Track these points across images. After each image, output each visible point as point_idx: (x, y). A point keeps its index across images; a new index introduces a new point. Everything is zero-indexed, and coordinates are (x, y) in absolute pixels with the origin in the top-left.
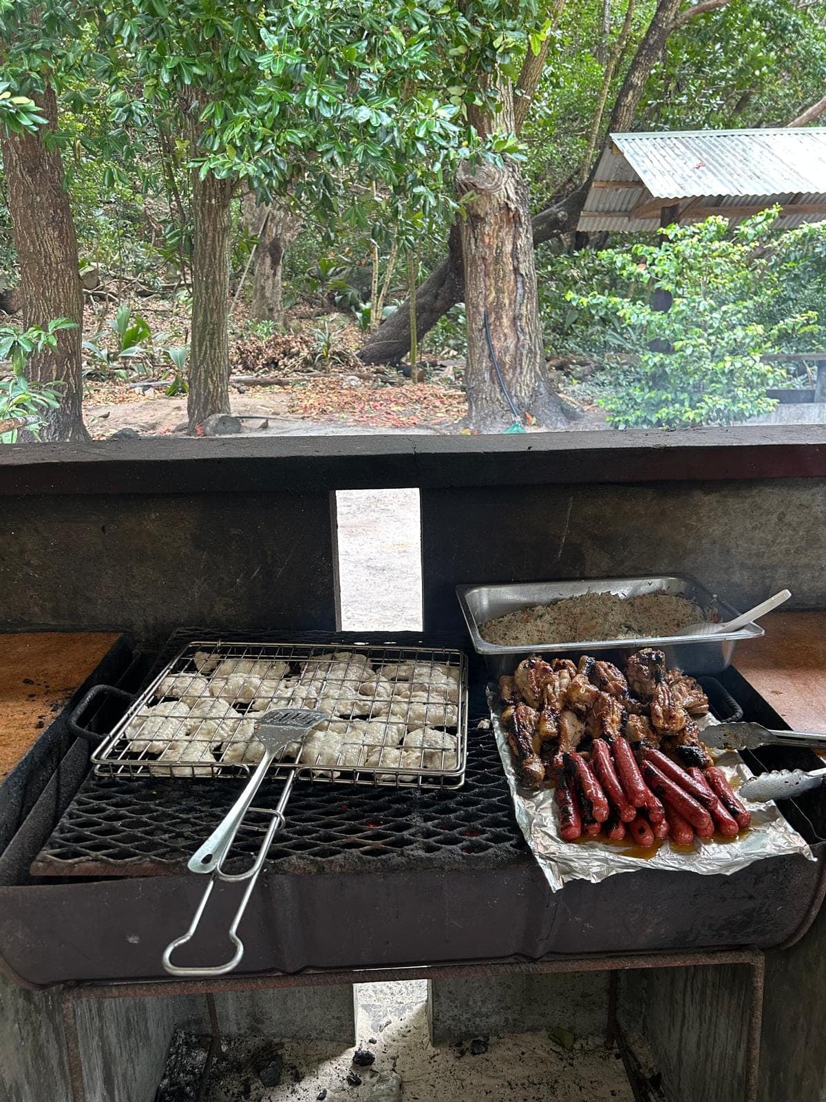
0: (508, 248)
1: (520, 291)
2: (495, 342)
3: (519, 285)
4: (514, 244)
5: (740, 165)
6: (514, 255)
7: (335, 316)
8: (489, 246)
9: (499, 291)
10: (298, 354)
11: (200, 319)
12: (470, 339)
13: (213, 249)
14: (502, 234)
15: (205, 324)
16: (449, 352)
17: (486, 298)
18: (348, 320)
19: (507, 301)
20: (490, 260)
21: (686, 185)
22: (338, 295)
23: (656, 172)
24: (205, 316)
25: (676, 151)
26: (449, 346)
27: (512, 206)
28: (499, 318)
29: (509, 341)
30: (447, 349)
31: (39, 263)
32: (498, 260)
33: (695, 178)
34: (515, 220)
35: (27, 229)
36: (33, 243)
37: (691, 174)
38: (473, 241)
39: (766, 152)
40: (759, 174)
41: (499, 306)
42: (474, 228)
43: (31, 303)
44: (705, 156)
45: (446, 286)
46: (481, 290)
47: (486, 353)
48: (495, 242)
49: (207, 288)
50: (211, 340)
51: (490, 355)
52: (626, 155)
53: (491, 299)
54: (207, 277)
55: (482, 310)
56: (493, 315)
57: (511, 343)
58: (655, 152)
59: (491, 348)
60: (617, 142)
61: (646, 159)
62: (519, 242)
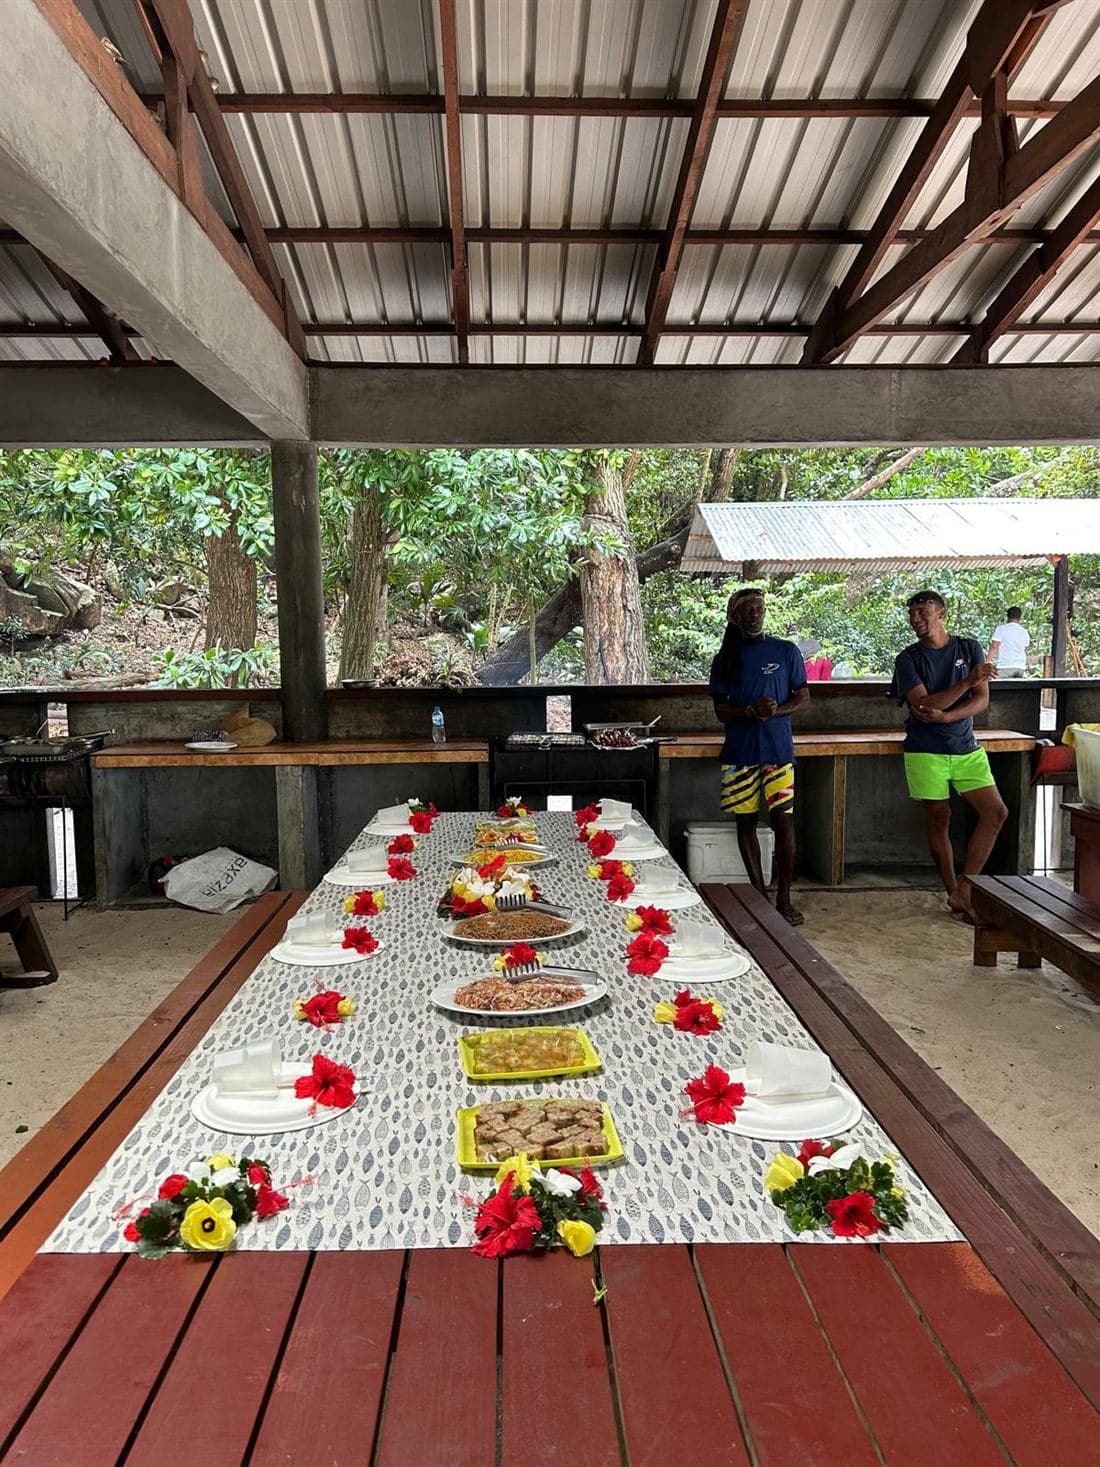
0: (618, 590)
1: (629, 624)
2: (608, 664)
3: (628, 619)
4: (623, 586)
5: (794, 534)
6: (623, 595)
7: (439, 636)
8: (603, 588)
9: (611, 623)
10: (415, 674)
11: (352, 642)
12: (588, 661)
13: (368, 584)
14: (613, 578)
15: (356, 646)
16: (565, 676)
17: (601, 628)
18: (453, 641)
19: (618, 632)
20: (603, 599)
21: (749, 551)
22: (443, 614)
23: (729, 539)
24: (356, 640)
25: (748, 520)
26: (565, 669)
27: (621, 558)
28: (611, 645)
29: (620, 663)
30: (564, 672)
31: (228, 596)
32: (609, 599)
33: (757, 544)
34: (624, 568)
35: (222, 568)
36: (225, 579)
37: (755, 540)
38: (589, 583)
39: (816, 523)
40: (805, 541)
41: (611, 635)
42: (590, 573)
43: (216, 628)
44: (770, 525)
45: (564, 612)
46: (598, 621)
47: (601, 672)
48: (607, 585)
49: (360, 616)
50: (360, 660)
51: (605, 674)
52: (708, 523)
53: (604, 629)
54: (361, 607)
55: (598, 638)
56: (607, 643)
57: (622, 664)
58: (732, 522)
59: (605, 668)
60: (702, 510)
61: (723, 528)
62: (627, 585)
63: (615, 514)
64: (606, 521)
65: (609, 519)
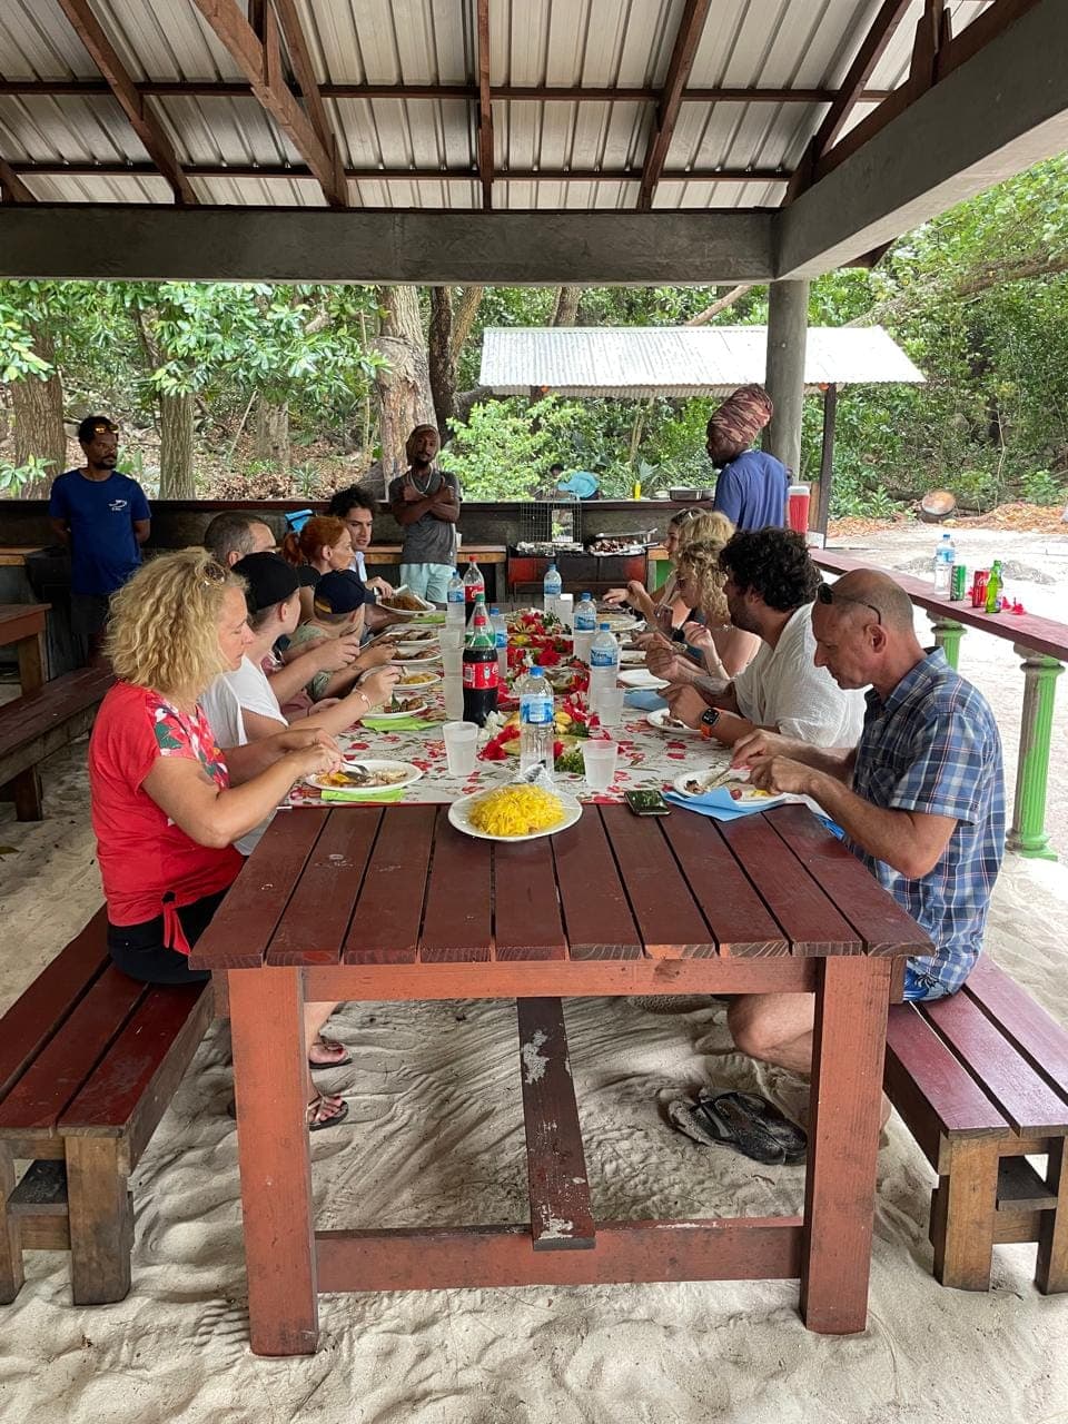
0: (410, 411)
4: (415, 408)
5: (560, 360)
8: (395, 410)
11: (167, 459)
14: (405, 400)
15: (171, 462)
17: (395, 449)
20: (396, 420)
23: (496, 364)
24: (172, 457)
25: (524, 345)
27: (410, 380)
32: (402, 420)
34: (416, 390)
37: (520, 365)
38: (381, 404)
40: (566, 367)
42: (382, 395)
43: (24, 443)
44: (543, 350)
46: (392, 442)
48: (399, 406)
49: (173, 435)
50: (177, 477)
54: (173, 424)
55: (392, 459)
58: (508, 347)
60: (486, 334)
61: (496, 353)
62: (418, 407)
63: (409, 336)
64: (398, 343)
65: (402, 341)
